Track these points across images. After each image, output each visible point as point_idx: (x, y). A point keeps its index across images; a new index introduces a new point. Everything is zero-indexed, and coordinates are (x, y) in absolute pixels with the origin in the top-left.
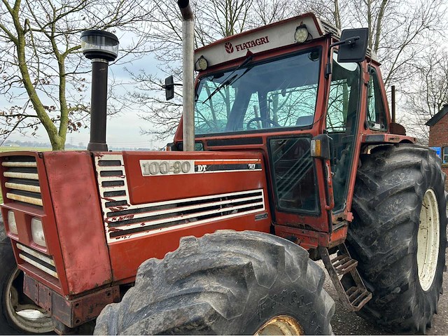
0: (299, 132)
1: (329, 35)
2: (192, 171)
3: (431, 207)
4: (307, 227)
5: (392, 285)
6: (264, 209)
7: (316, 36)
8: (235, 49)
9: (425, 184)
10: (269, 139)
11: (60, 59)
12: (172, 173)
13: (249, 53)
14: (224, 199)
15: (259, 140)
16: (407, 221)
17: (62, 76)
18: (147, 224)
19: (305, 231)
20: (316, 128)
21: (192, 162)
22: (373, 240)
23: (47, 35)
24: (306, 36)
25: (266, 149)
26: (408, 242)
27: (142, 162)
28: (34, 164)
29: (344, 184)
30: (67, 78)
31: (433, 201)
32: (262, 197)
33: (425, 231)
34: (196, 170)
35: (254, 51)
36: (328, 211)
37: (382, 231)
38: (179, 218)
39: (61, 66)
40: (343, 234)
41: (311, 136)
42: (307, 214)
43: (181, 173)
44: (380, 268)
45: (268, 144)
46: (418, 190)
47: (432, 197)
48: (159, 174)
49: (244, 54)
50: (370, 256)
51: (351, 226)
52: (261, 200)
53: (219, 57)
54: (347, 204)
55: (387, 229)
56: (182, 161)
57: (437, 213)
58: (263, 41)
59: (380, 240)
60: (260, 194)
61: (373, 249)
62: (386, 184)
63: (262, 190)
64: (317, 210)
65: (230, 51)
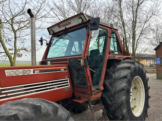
0: (79, 56)
1: (89, 21)
2: (32, 73)
3: (140, 83)
5: (119, 115)
6: (69, 86)
7: (85, 21)
8: (61, 27)
9: (133, 75)
10: (70, 59)
11: (15, 32)
12: (22, 75)
13: (66, 28)
14: (49, 83)
15: (66, 60)
16: (123, 89)
18: (9, 95)
19: (83, 94)
20: (83, 55)
21: (32, 70)
22: (111, 97)
23: (10, 24)
24: (81, 21)
25: (69, 63)
26: (124, 98)
27: (6, 71)
29: (100, 75)
30: (17, 39)
31: (140, 81)
32: (68, 81)
33: (139, 92)
34: (34, 72)
35: (67, 27)
36: (90, 87)
37: (114, 94)
40: (99, 95)
42: (84, 88)
43: (26, 74)
44: (113, 109)
45: (70, 61)
46: (128, 77)
47: (139, 79)
48: (15, 75)
49: (64, 28)
50: (110, 104)
51: (103, 91)
52: (68, 83)
53: (57, 30)
54: (101, 83)
55: (115, 93)
56: (26, 70)
57: (143, 85)
59: (113, 97)
61: (111, 101)
62: (116, 75)
63: (68, 79)
64: (87, 86)
65: (60, 28)
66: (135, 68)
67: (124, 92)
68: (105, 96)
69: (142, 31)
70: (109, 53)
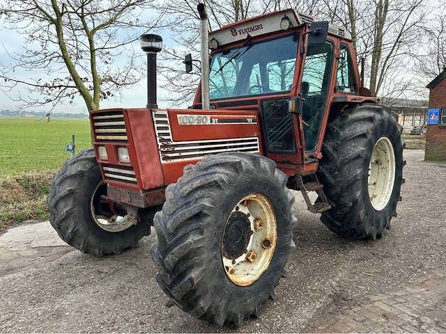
0: (282, 95)
1: (304, 25)
2: (209, 123)
3: (388, 151)
4: (289, 162)
5: (347, 201)
6: (258, 151)
7: (296, 25)
8: (238, 33)
9: (377, 133)
10: (262, 101)
11: (90, 35)
12: (196, 124)
13: (248, 35)
14: (230, 142)
15: (255, 102)
16: (358, 157)
17: (92, 51)
18: (183, 154)
19: (286, 165)
20: (293, 93)
21: (209, 117)
22: (335, 171)
23: (79, 16)
24: (288, 25)
25: (260, 108)
26: (359, 171)
27: (178, 116)
28: (122, 116)
29: (316, 133)
31: (389, 147)
32: (257, 142)
33: (384, 170)
34: (211, 122)
35: (253, 34)
36: (302, 150)
37: (341, 164)
38: (201, 152)
39: (91, 42)
40: (314, 167)
41: (289, 98)
42: (288, 153)
43: (202, 124)
44: (339, 190)
45: (262, 105)
46: (369, 136)
47: (388, 144)
48: (189, 124)
49: (245, 36)
50: (332, 182)
51: (321, 162)
52: (256, 145)
53: (227, 39)
54: (318, 146)
55: (343, 164)
56: (202, 116)
57: (394, 156)
58: (259, 28)
59: (340, 170)
60: (256, 140)
61: (335, 177)
62: (347, 132)
63: (257, 138)
64: (294, 150)
65: (234, 34)
66: (382, 121)
67: (360, 161)
68: (324, 171)
69: (400, 35)
70: (335, 91)
